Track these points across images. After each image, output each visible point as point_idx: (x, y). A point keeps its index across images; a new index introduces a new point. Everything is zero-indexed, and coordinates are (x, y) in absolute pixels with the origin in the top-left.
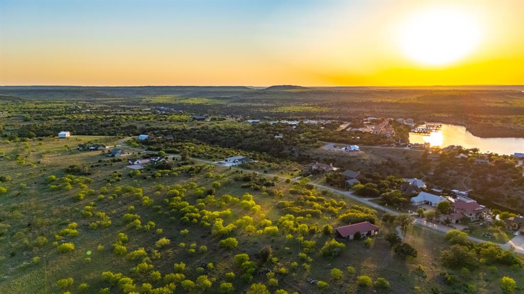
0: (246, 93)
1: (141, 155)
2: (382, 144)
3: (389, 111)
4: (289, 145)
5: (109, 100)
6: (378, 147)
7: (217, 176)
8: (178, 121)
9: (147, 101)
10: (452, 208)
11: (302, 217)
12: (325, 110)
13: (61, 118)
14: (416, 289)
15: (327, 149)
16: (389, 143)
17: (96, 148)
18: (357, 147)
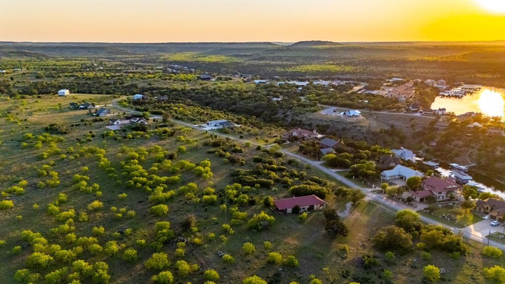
0: (268, 50)
1: (126, 115)
2: (390, 109)
3: (422, 71)
4: (284, 109)
5: (129, 58)
6: (385, 112)
7: (187, 140)
8: (182, 80)
9: (165, 59)
10: (422, 185)
11: (249, 187)
12: (348, 69)
13: (71, 76)
14: (324, 271)
15: (325, 114)
16: (399, 108)
17: (85, 107)
18: (358, 112)
